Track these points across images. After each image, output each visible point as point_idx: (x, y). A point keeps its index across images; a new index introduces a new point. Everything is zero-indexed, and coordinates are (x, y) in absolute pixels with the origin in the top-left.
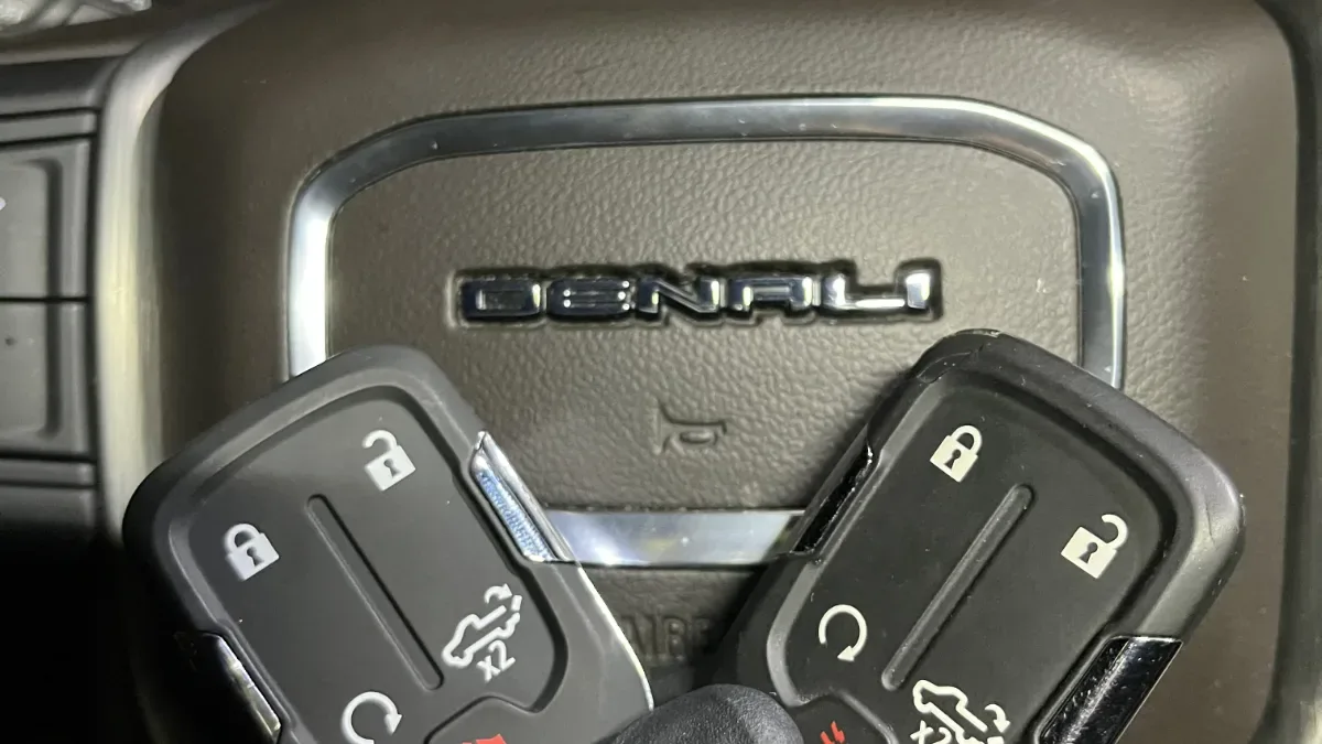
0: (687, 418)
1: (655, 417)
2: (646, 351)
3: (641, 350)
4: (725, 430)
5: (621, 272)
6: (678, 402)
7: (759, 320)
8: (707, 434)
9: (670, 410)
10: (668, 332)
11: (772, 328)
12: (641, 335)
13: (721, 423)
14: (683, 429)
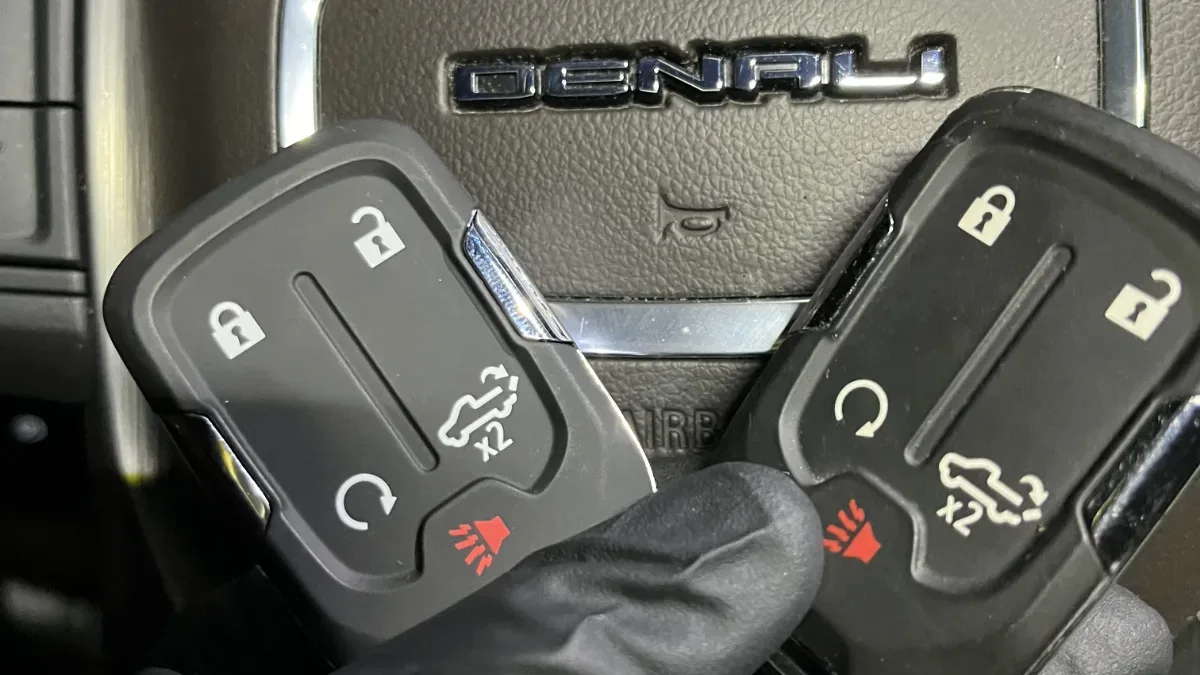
0: (689, 204)
1: (655, 203)
2: (646, 133)
3: (641, 133)
4: (728, 216)
5: (620, 52)
6: (680, 186)
7: (765, 100)
8: (709, 220)
9: (672, 196)
10: (669, 113)
11: (779, 108)
12: (641, 117)
13: (725, 208)
14: (685, 215)
